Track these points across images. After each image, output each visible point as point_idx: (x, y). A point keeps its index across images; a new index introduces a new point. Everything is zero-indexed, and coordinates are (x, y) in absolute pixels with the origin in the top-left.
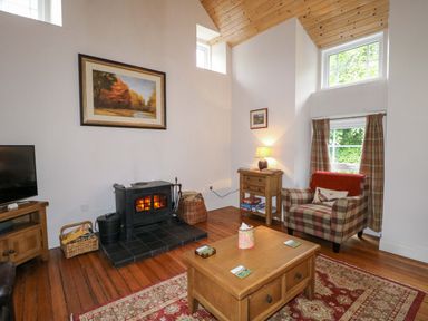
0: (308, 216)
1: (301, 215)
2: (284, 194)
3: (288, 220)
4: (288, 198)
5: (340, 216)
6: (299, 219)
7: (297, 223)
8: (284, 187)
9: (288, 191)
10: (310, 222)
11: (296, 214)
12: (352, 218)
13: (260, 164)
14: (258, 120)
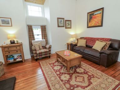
3: (36, 56)
14: (6, 22)
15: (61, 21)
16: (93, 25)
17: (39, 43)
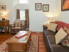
0: (16, 29)
1: (15, 29)
2: (10, 25)
3: (11, 31)
4: (11, 26)
5: (22, 28)
6: (14, 30)
7: (13, 31)
8: (10, 24)
9: (11, 25)
10: (17, 30)
11: (13, 29)
12: (24, 28)
13: (3, 19)
14: (3, 8)
15: (39, 5)
16: (66, 8)
17: (19, 22)
